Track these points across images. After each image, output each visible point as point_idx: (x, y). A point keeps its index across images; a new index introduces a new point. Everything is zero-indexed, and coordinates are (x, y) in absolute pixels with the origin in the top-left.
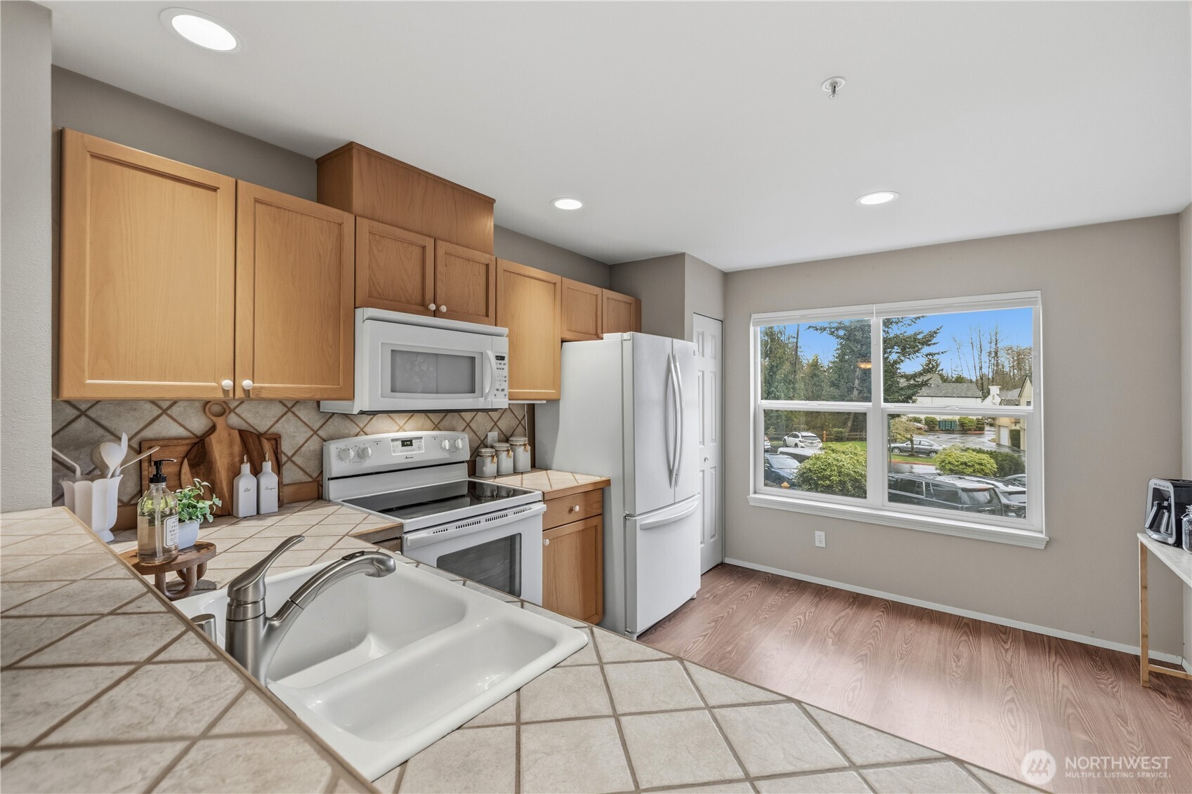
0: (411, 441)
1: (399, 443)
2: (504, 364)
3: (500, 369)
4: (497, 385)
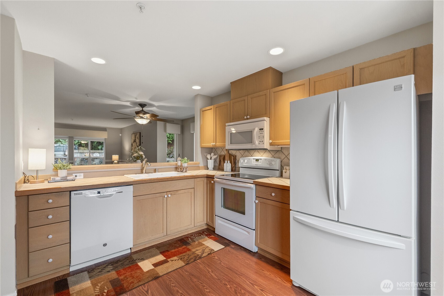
0: (258, 160)
1: (255, 160)
2: (263, 131)
3: (261, 133)
4: (260, 140)
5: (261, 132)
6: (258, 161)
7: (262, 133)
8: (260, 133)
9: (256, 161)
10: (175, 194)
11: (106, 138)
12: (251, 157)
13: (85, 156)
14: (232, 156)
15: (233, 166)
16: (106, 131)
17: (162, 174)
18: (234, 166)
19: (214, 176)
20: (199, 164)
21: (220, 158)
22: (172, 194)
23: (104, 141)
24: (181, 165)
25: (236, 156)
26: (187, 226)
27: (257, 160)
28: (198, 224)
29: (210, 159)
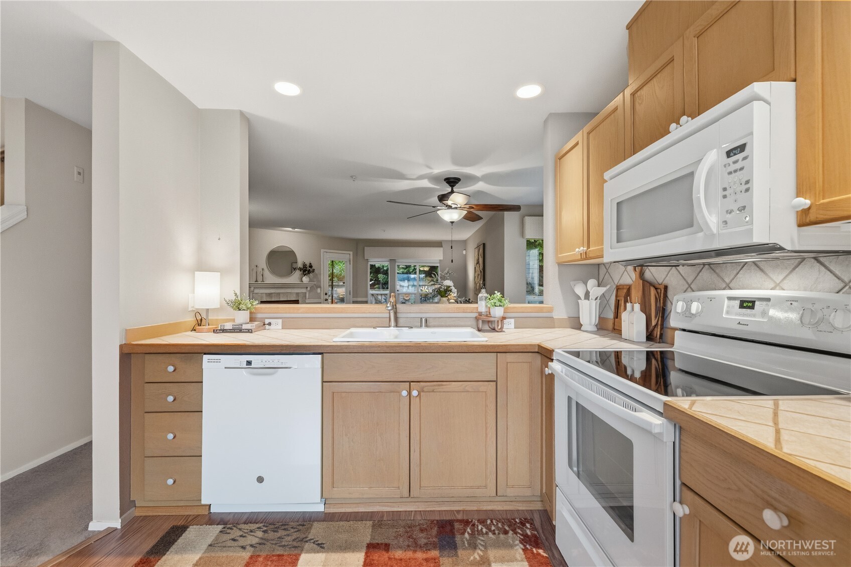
0: (753, 302)
1: (738, 303)
2: (745, 158)
3: (735, 171)
4: (730, 204)
5: (735, 162)
6: (752, 307)
7: (742, 169)
8: (730, 173)
9: (741, 306)
10: (433, 391)
11: (442, 259)
12: (724, 289)
13: (422, 290)
14: (652, 289)
15: (654, 323)
16: (442, 246)
17: (435, 333)
18: (656, 325)
19: (552, 351)
20: (551, 310)
21: (617, 296)
22: (425, 389)
23: (438, 265)
24: (488, 314)
25: (666, 288)
26: (472, 487)
27: (747, 304)
28: (510, 492)
29: (585, 299)
